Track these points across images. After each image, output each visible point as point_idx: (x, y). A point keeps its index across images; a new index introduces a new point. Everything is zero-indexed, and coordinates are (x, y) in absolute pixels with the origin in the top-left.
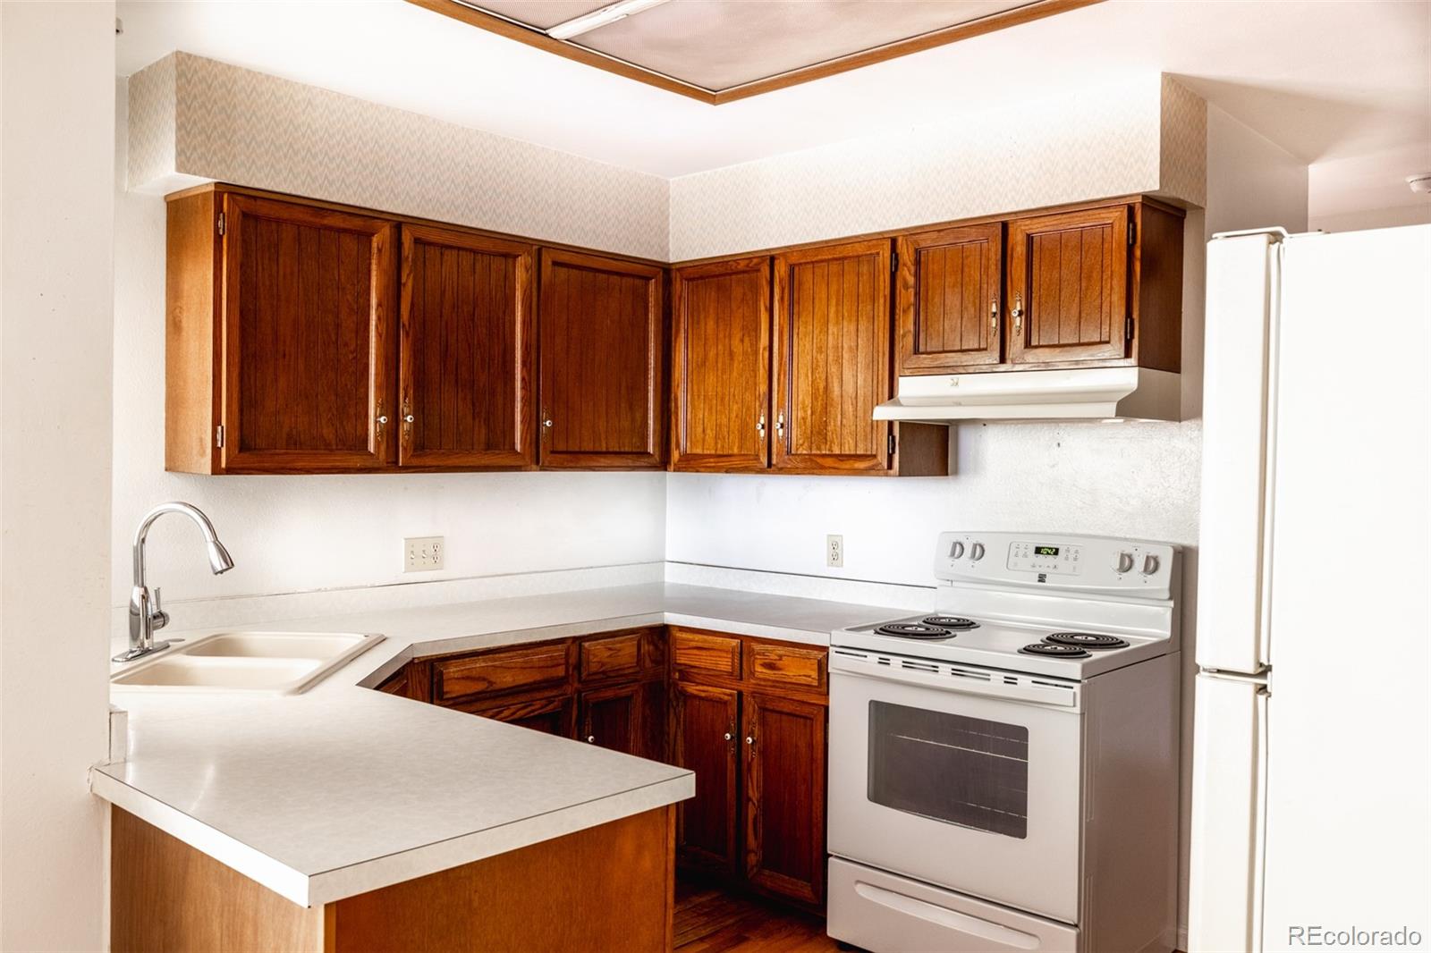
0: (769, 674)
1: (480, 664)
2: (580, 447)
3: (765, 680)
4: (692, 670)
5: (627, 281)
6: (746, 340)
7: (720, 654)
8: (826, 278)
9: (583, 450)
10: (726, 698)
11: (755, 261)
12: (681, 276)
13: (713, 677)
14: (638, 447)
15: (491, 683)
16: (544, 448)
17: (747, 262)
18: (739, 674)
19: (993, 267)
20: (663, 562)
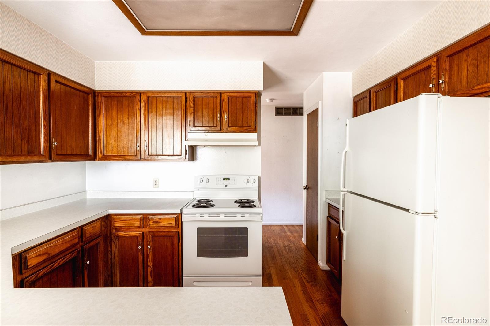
0: (155, 225)
1: (44, 247)
2: (67, 153)
3: (153, 227)
4: (122, 228)
5: (81, 94)
6: (130, 118)
7: (134, 221)
8: (161, 102)
9: (67, 154)
10: (138, 235)
11: (134, 94)
12: (101, 95)
13: (132, 229)
14: (86, 153)
15: (49, 254)
16: (54, 154)
17: (130, 93)
18: (142, 226)
19: (218, 104)
20: (86, 191)
